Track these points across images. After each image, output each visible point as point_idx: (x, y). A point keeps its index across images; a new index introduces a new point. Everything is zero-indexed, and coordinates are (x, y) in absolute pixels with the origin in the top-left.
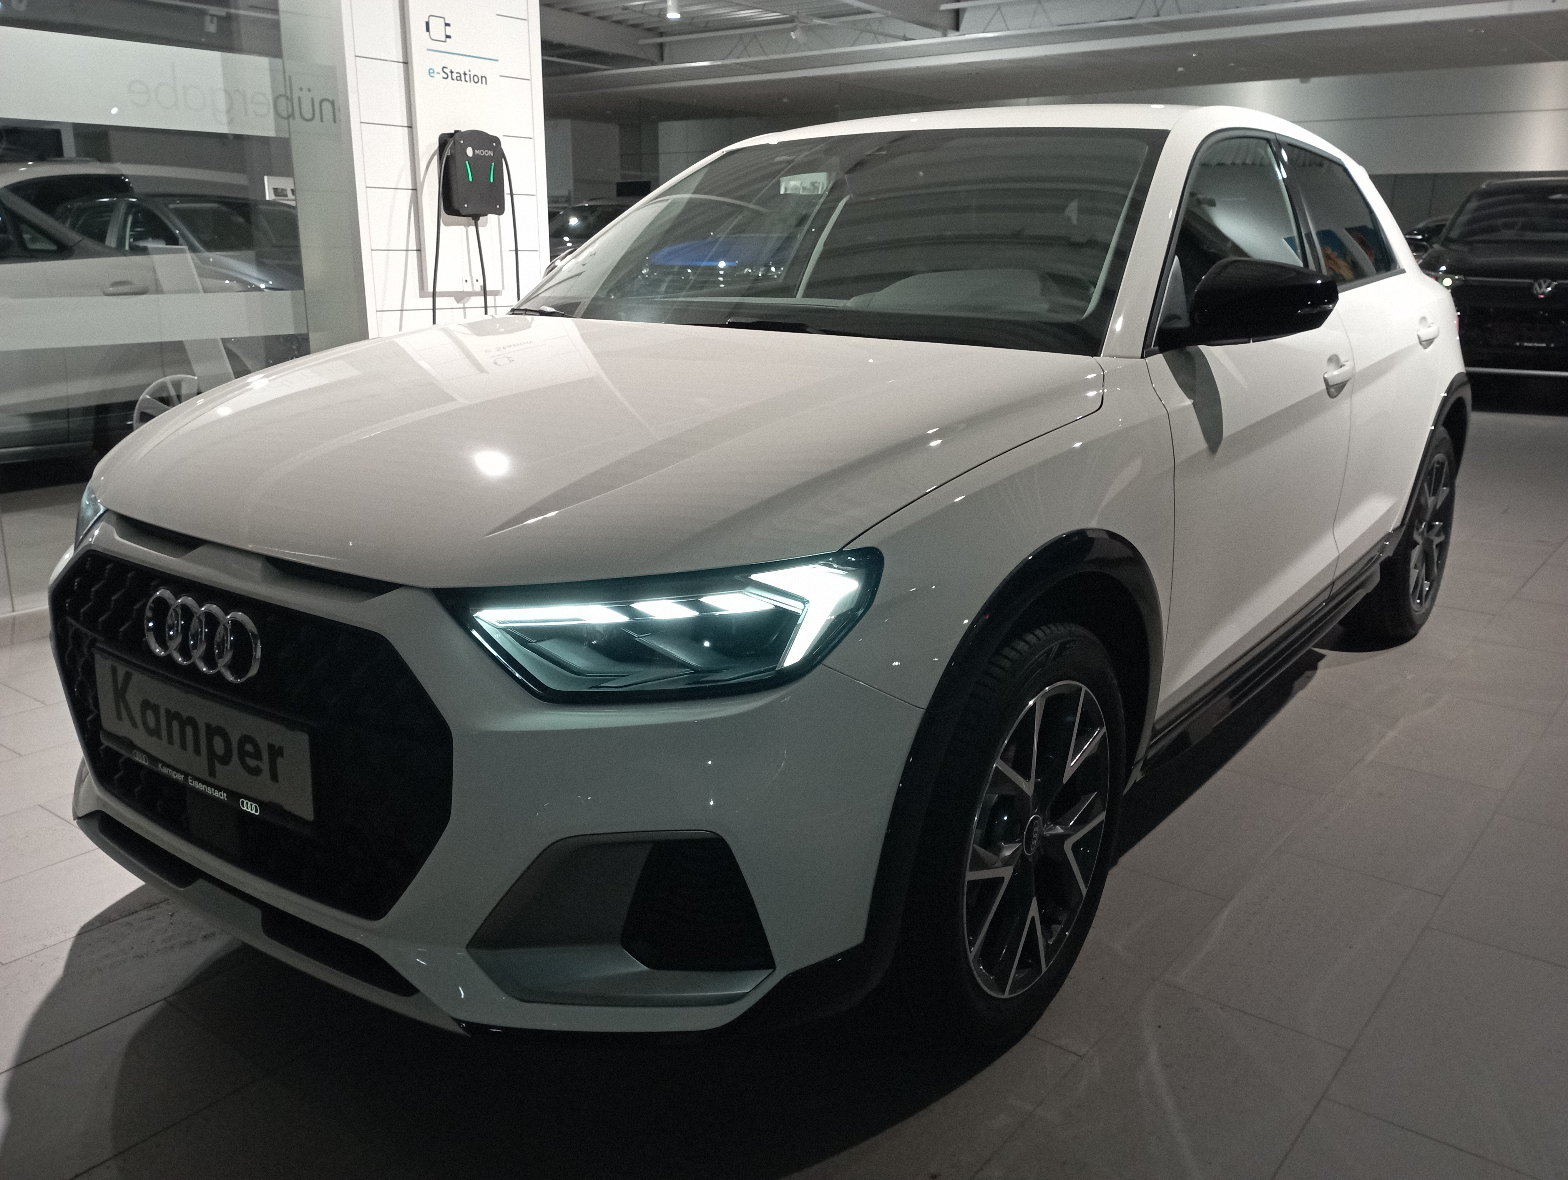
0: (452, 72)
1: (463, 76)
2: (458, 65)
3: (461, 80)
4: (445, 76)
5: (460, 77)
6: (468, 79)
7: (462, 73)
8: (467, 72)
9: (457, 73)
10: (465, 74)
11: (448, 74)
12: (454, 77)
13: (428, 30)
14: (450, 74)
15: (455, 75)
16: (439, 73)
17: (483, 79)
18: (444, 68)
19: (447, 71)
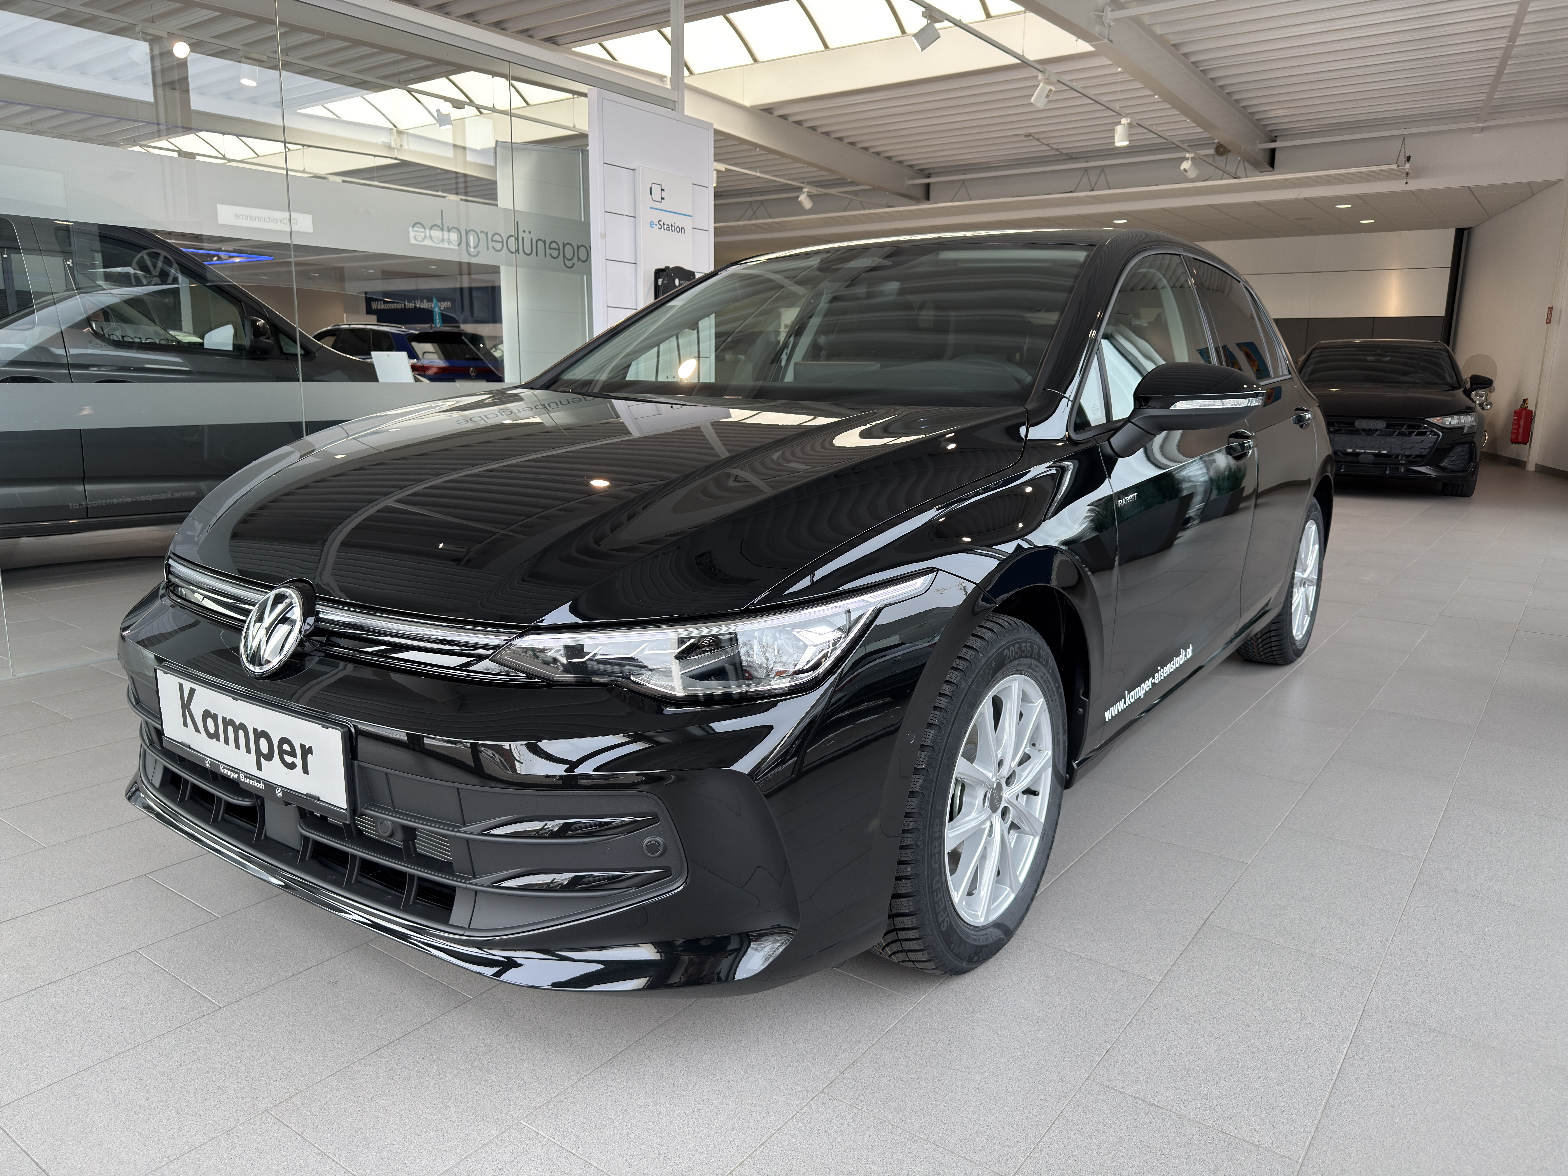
0: (664, 224)
1: (670, 227)
2: (668, 219)
3: (669, 230)
4: (660, 227)
5: (669, 228)
6: (673, 229)
7: (670, 225)
8: (673, 225)
11: (662, 226)
12: (665, 228)
13: (651, 194)
14: (663, 226)
15: (666, 226)
16: (656, 225)
17: (682, 230)
18: (659, 221)
19: (661, 223)
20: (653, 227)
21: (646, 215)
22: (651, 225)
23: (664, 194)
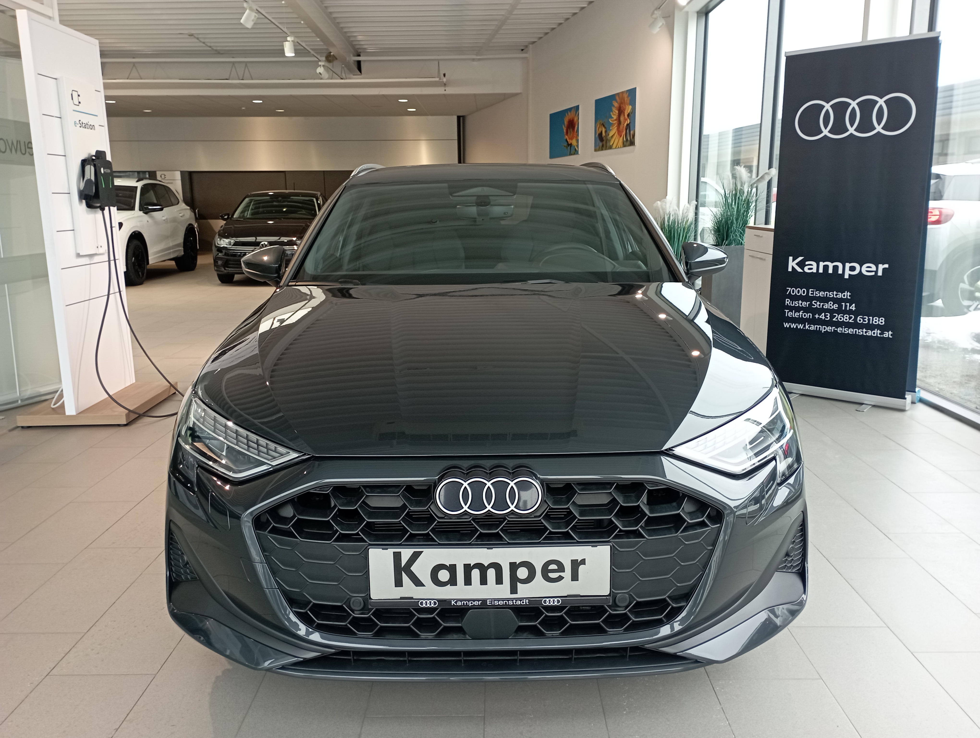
0: (82, 123)
2: (85, 119)
3: (85, 128)
4: (80, 125)
6: (88, 127)
7: (86, 123)
8: (88, 123)
9: (85, 124)
10: (87, 124)
12: (83, 126)
13: (72, 99)
14: (82, 124)
15: (84, 125)
16: (78, 124)
17: (92, 127)
18: (80, 121)
19: (81, 122)
20: (76, 126)
21: (71, 117)
22: (75, 124)
23: (80, 99)
